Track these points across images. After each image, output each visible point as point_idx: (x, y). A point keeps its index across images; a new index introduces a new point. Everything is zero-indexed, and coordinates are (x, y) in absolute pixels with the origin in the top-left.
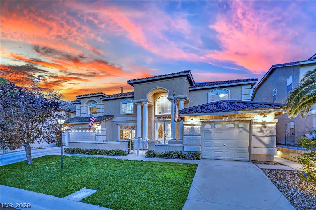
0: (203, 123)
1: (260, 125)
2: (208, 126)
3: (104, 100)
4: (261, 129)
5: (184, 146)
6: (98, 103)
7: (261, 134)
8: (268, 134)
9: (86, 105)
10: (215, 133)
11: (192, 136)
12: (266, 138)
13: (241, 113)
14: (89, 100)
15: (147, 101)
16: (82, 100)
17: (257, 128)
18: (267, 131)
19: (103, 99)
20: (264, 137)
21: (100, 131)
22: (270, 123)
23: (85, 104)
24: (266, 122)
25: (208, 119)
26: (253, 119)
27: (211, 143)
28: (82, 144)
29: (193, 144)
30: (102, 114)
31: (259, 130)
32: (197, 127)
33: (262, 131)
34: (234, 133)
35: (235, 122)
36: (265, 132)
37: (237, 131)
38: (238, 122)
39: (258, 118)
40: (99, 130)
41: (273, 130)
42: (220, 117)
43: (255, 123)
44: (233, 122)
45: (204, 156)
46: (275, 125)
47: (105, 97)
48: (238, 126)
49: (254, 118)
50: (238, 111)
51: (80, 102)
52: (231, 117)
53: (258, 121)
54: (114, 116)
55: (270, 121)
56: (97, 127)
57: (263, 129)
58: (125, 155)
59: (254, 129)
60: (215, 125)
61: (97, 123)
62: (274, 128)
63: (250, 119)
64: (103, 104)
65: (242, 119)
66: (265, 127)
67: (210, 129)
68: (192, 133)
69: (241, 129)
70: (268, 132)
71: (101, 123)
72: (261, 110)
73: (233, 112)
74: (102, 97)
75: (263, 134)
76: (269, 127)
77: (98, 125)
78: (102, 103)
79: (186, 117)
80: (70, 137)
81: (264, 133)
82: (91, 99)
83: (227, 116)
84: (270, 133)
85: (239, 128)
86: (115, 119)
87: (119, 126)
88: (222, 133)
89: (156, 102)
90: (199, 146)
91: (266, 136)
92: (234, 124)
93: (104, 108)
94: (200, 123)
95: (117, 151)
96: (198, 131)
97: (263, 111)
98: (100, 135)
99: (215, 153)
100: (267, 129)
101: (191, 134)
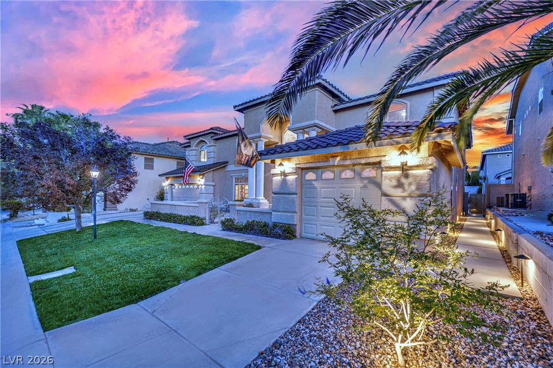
0: (304, 171)
1: (398, 173)
2: (311, 176)
3: (216, 139)
4: (399, 180)
5: (273, 213)
6: (208, 145)
7: (398, 192)
8: (412, 192)
9: (196, 149)
10: (322, 190)
11: (283, 196)
12: (408, 200)
13: (354, 148)
14: (199, 140)
15: (260, 137)
16: (192, 141)
17: (390, 179)
18: (410, 184)
19: (214, 138)
20: (404, 198)
21: (203, 187)
22: (418, 167)
23: (195, 146)
24: (409, 164)
25: (307, 163)
26: (383, 159)
27: (315, 208)
28: (162, 206)
29: (286, 210)
30: (214, 161)
31: (394, 183)
32: (291, 178)
33: (400, 185)
34: (354, 190)
35: (356, 167)
36: (406, 187)
37: (358, 184)
38: (360, 166)
39: (392, 157)
40: (202, 185)
41: (424, 182)
42: (327, 158)
43: (386, 167)
44: (351, 167)
45: (305, 233)
46: (429, 170)
47: (218, 134)
48: (360, 174)
49: (387, 158)
50: (348, 144)
51: (189, 144)
52: (345, 157)
53: (393, 164)
54: (227, 162)
55: (417, 163)
56: (200, 181)
57: (403, 180)
58: (203, 224)
59: (385, 182)
60: (322, 174)
61: (200, 175)
62: (426, 179)
63: (378, 160)
64: (215, 145)
65: (363, 161)
66: (407, 176)
67: (314, 183)
68: (284, 189)
69: (366, 182)
70: (413, 187)
71: (205, 175)
72: (391, 139)
73: (341, 148)
74: (213, 135)
75: (403, 192)
76: (415, 176)
77: (201, 177)
78: (212, 144)
79: (276, 160)
80: (174, 195)
81: (404, 190)
82: (201, 139)
83: (337, 156)
84: (418, 189)
85: (362, 179)
86: (231, 167)
87: (234, 179)
88: (333, 189)
89: (283, 136)
90: (292, 214)
91: (410, 196)
92: (354, 171)
93: (216, 151)
94: (295, 171)
95: (193, 217)
96: (292, 185)
97: (394, 141)
98: (204, 192)
99: (321, 228)
100: (410, 180)
101: (283, 191)
